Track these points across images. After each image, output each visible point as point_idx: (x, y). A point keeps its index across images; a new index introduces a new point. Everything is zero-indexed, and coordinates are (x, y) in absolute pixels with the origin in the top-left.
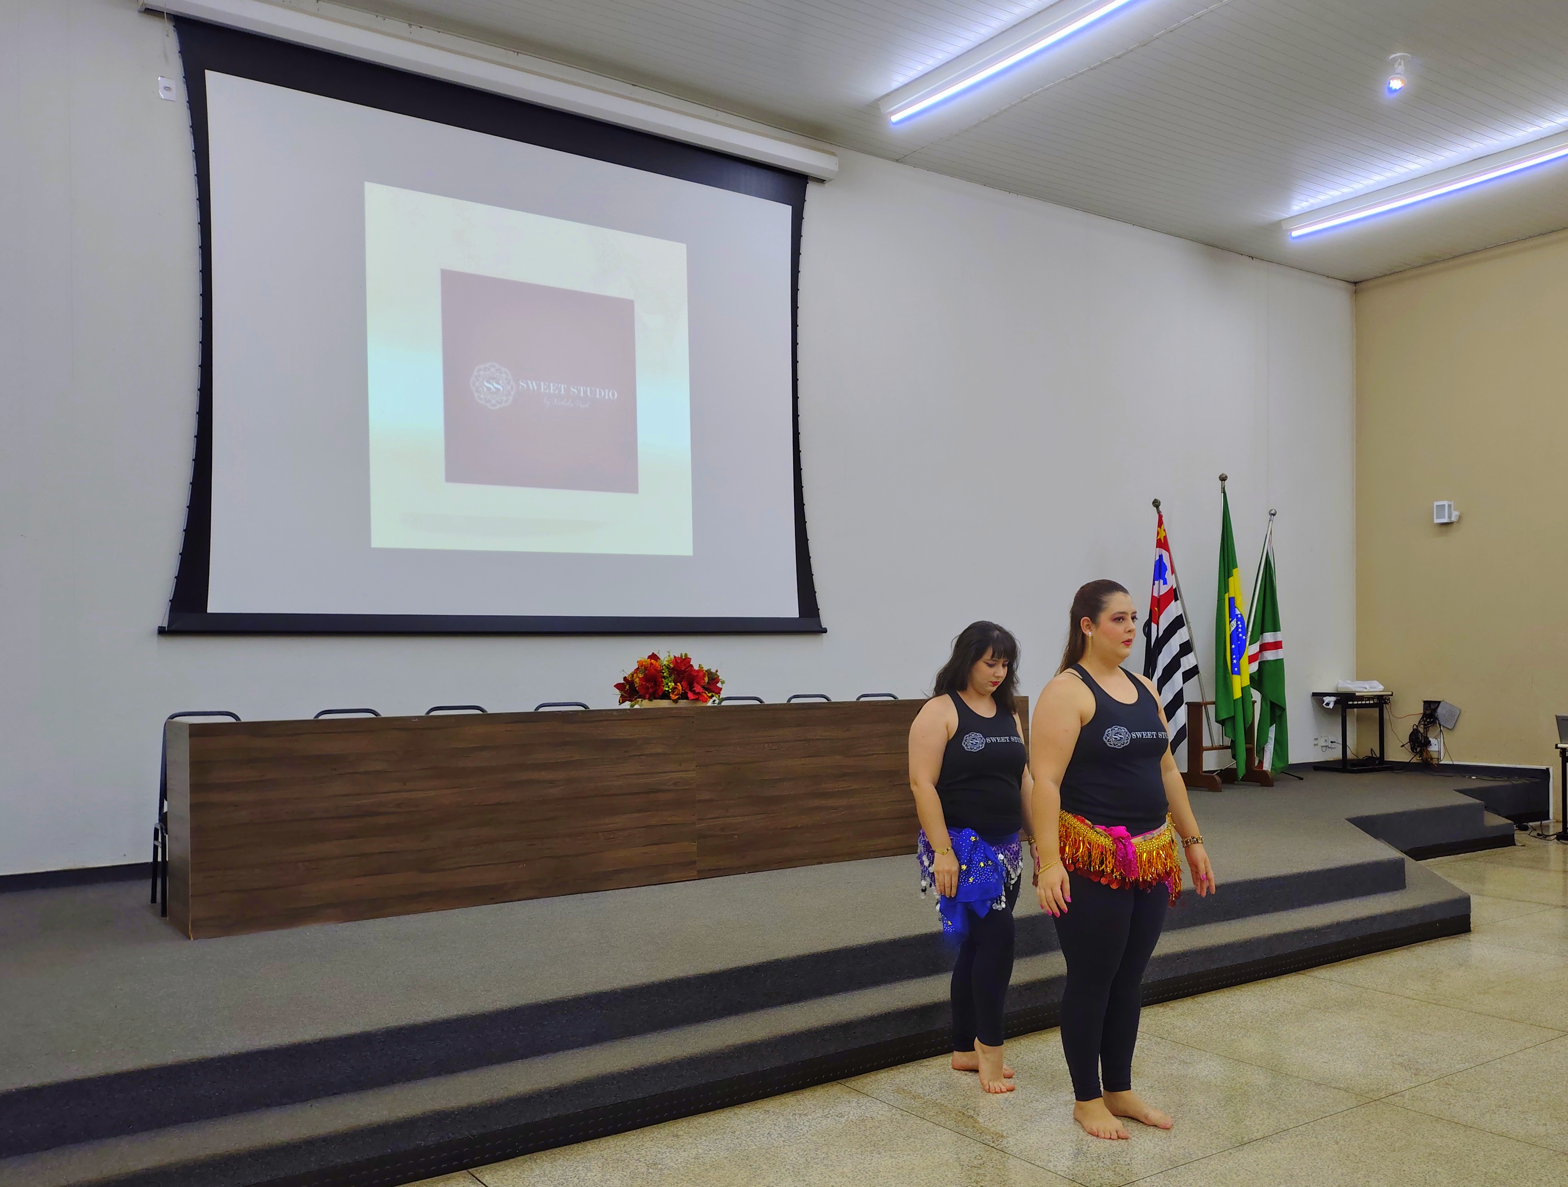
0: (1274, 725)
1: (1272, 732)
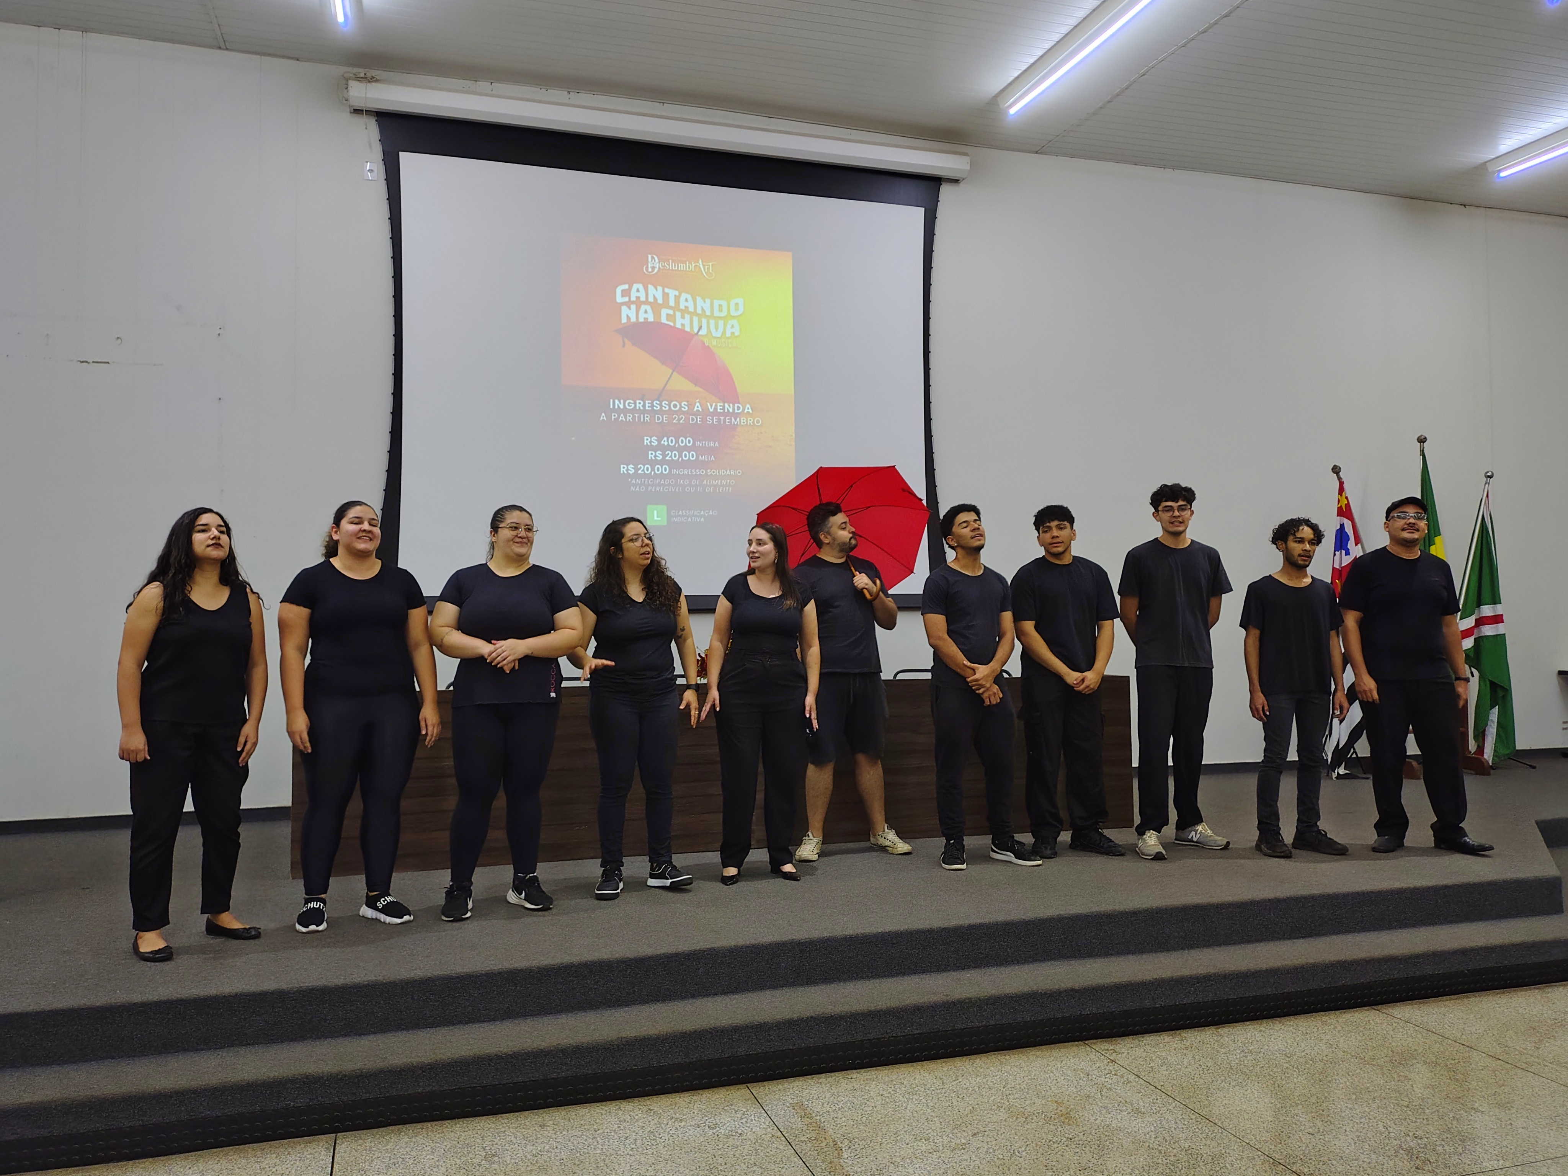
0: (1497, 707)
1: (1494, 714)
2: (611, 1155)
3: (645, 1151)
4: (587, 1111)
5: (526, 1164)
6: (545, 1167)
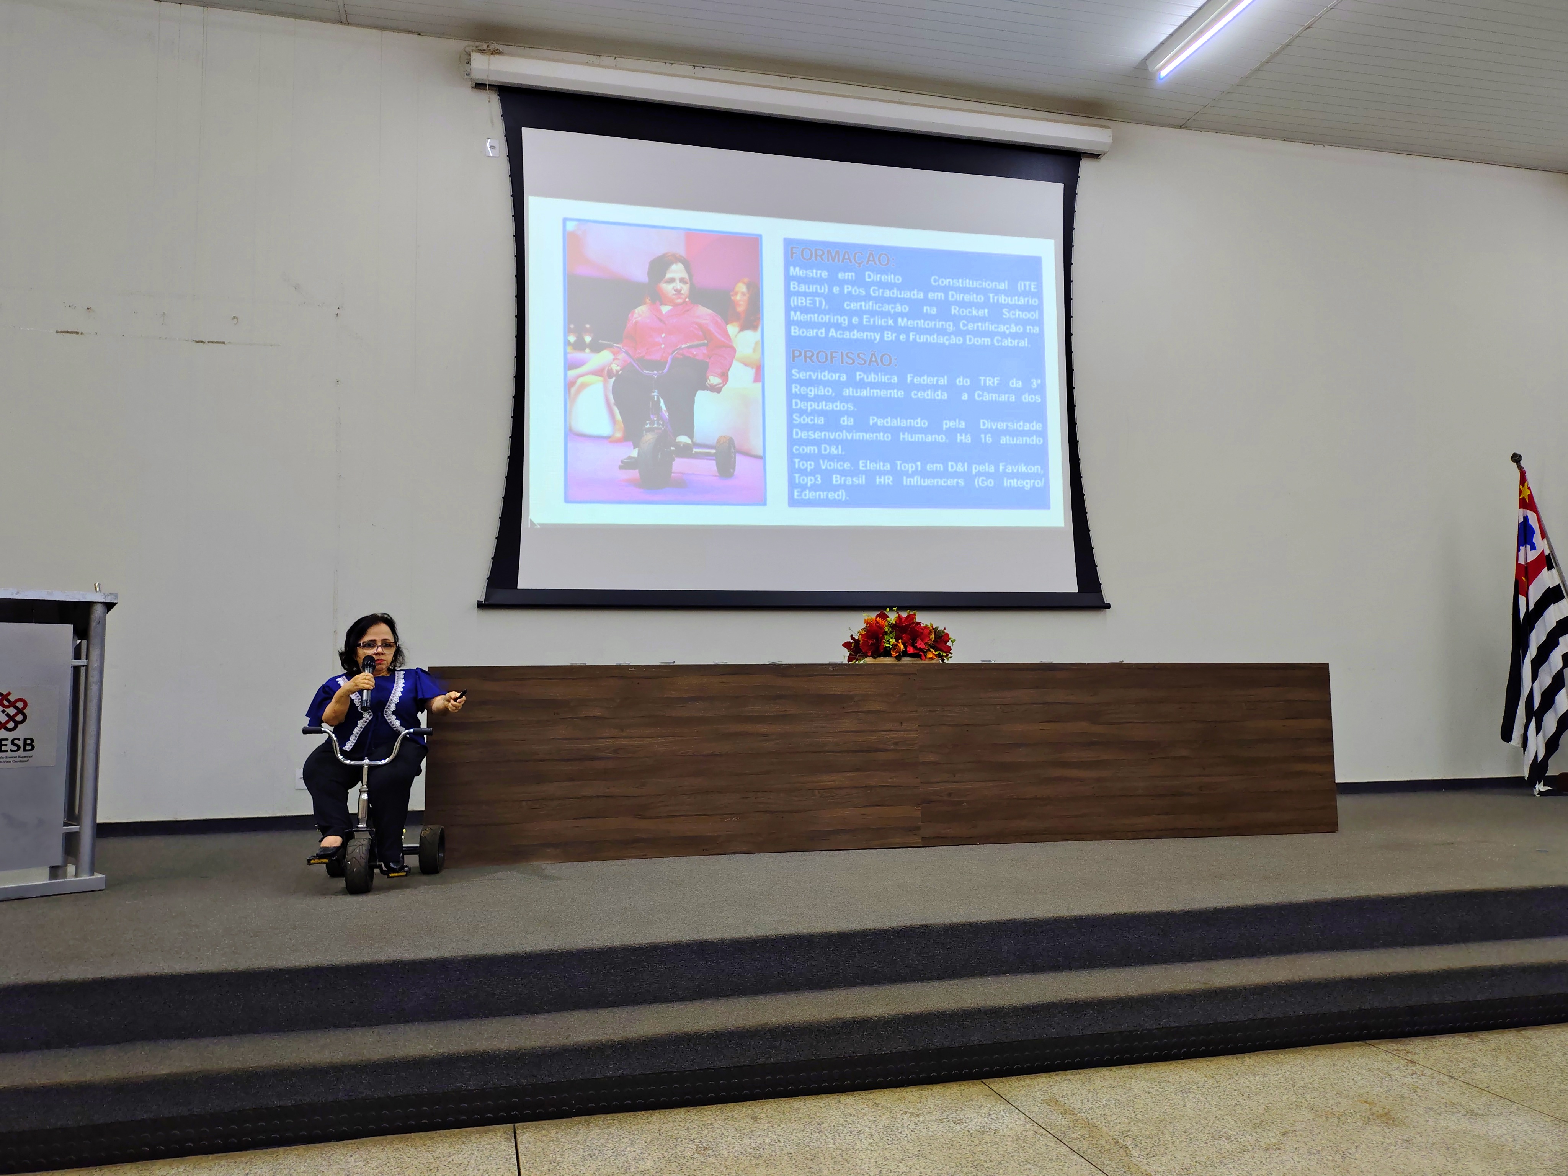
2: (847, 1150)
3: (888, 1146)
4: (802, 1104)
5: (749, 1158)
6: (772, 1161)
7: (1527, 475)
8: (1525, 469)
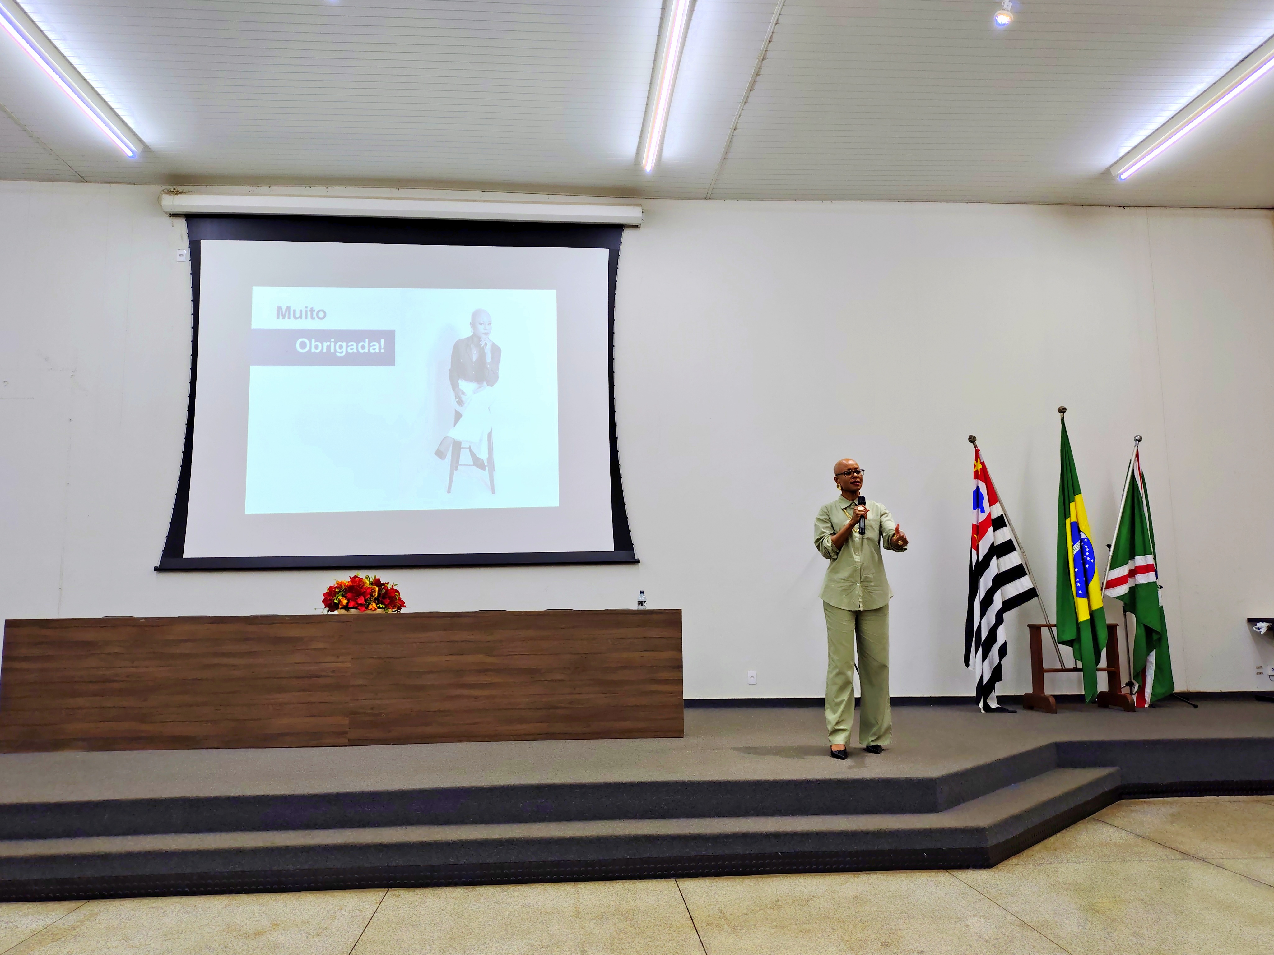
0: (1154, 650)
7: (981, 453)
8: (979, 447)
